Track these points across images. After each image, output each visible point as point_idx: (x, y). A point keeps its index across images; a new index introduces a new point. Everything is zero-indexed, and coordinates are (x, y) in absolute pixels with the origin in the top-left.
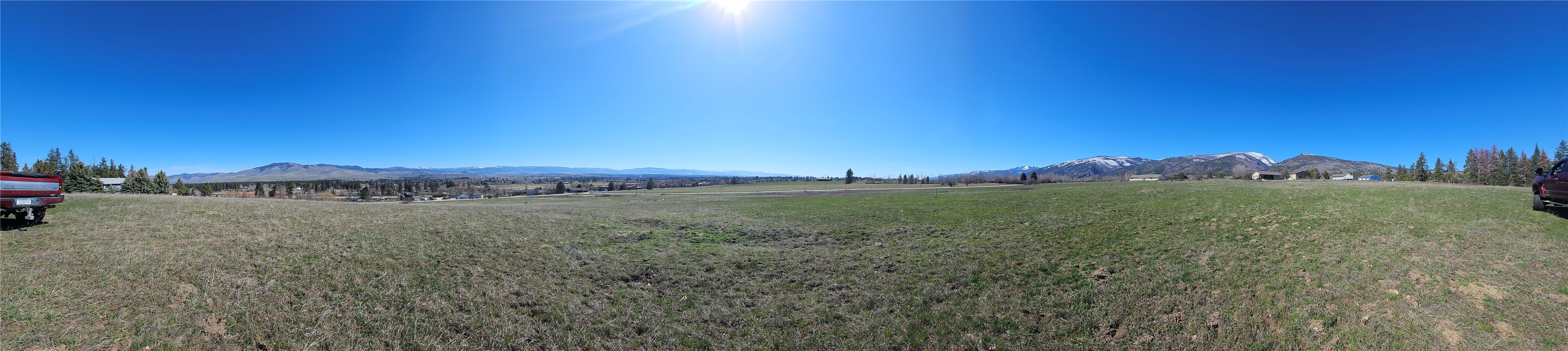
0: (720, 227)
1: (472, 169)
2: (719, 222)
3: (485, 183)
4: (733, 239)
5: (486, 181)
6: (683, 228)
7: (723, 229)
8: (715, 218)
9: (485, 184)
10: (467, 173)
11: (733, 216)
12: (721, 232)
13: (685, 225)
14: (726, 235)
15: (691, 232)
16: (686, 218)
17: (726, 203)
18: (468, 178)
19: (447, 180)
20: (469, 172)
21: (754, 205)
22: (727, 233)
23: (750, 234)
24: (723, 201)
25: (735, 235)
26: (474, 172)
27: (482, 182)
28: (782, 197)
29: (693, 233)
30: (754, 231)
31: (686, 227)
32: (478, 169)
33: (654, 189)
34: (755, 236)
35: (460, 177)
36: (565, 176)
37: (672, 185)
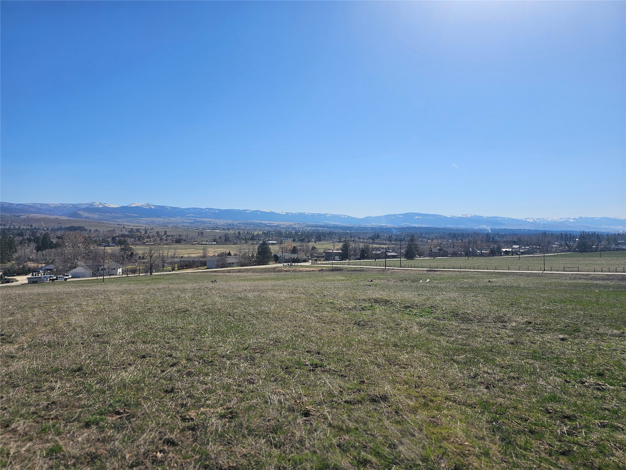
1: (91, 209)
3: (120, 241)
5: (123, 236)
9: (120, 243)
10: (80, 216)
18: (82, 229)
19: (33, 232)
20: (86, 214)
26: (96, 216)
27: (114, 238)
32: (106, 210)
33: (418, 258)
35: (64, 226)
36: (270, 229)
37: (450, 250)
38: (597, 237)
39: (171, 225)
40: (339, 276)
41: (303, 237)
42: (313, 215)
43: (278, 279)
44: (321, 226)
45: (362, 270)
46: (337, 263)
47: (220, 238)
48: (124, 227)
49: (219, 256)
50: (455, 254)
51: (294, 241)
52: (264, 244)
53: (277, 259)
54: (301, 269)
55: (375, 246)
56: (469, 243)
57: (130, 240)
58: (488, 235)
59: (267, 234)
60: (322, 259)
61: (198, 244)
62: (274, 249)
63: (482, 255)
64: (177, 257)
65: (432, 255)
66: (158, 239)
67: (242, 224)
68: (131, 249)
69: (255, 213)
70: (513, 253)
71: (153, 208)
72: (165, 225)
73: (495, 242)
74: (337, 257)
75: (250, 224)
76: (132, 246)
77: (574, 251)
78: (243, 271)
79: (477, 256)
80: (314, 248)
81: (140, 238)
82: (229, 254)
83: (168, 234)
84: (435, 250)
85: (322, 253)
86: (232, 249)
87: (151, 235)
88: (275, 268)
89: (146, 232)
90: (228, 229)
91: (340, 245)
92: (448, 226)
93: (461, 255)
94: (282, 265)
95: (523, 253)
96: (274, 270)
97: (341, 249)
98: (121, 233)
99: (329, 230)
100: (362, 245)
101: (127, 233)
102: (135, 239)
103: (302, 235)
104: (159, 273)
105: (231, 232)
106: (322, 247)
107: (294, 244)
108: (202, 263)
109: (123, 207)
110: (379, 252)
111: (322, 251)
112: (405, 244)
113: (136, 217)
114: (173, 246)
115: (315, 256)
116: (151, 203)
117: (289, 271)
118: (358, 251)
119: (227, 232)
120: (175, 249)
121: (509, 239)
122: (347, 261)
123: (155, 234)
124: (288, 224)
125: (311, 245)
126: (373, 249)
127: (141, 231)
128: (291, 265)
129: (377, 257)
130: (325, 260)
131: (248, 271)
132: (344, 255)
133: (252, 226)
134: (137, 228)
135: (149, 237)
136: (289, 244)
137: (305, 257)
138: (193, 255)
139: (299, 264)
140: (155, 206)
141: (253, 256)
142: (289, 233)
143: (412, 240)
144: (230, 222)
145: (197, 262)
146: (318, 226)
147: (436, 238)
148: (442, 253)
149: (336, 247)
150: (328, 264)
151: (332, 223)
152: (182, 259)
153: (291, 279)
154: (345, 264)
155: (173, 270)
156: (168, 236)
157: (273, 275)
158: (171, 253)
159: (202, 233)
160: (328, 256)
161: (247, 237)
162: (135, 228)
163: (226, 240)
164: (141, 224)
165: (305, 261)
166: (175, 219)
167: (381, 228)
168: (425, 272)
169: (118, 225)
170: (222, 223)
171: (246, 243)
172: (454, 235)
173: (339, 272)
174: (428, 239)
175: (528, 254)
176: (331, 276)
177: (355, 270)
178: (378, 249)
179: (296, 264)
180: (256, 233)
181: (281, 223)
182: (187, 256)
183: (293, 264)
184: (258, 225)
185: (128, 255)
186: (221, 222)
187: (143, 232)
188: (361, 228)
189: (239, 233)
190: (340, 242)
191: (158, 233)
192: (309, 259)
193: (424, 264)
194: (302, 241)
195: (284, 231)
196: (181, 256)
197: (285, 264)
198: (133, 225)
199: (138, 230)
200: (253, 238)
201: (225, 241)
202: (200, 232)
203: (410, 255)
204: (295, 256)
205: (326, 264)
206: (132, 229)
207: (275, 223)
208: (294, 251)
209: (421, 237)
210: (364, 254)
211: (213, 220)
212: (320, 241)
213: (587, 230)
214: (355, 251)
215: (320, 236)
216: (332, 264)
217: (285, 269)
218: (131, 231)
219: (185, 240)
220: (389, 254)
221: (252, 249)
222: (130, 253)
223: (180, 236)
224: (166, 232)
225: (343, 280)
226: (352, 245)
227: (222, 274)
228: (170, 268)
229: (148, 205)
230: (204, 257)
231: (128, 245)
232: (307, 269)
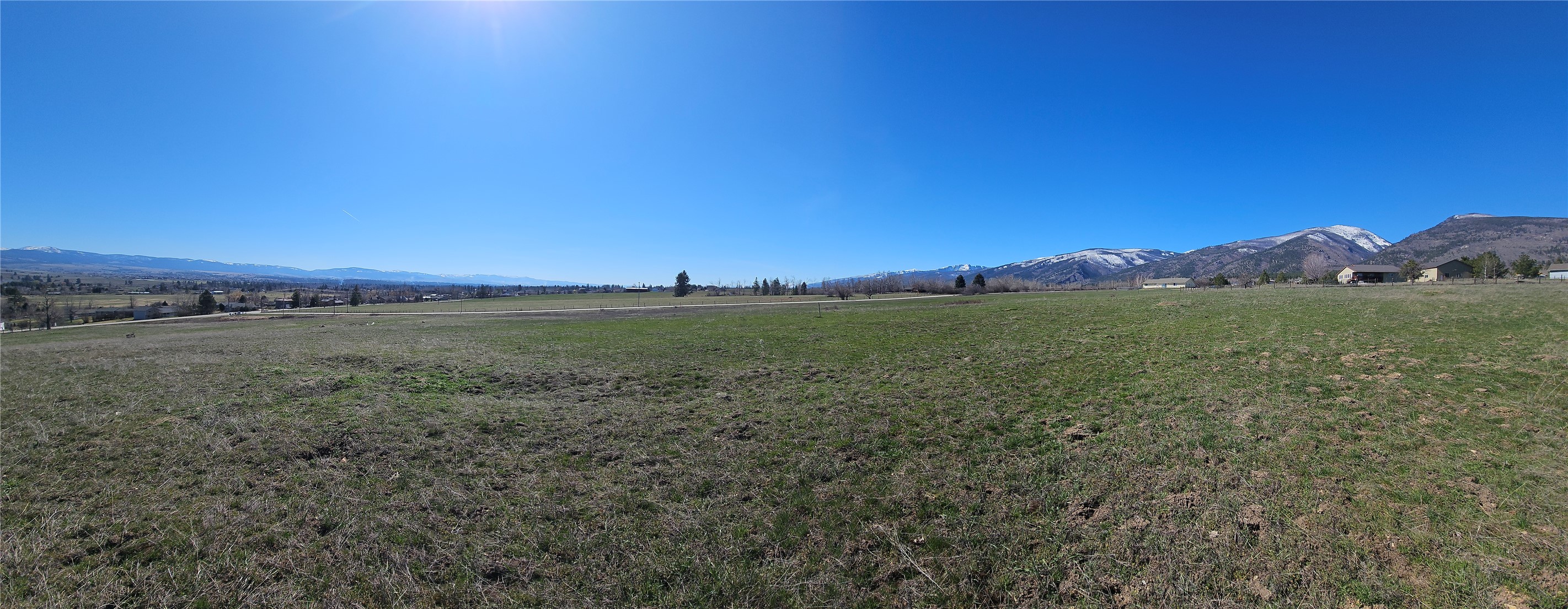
0: (457, 367)
2: (454, 360)
4: (476, 387)
6: (399, 369)
7: (461, 372)
8: (449, 354)
11: (479, 351)
12: (457, 376)
13: (400, 365)
14: (466, 381)
15: (407, 374)
16: (403, 353)
17: (467, 329)
21: (514, 333)
22: (467, 377)
23: (504, 379)
24: (462, 326)
25: (479, 381)
28: (561, 321)
29: (412, 378)
30: (512, 375)
31: (402, 368)
34: (513, 383)
36: (215, 279)
37: (386, 298)
38: (490, 288)
39: (86, 273)
40: (290, 323)
41: (253, 287)
42: (263, 266)
43: (221, 329)
44: (271, 277)
45: (312, 317)
46: (288, 311)
47: (154, 287)
48: (15, 274)
49: (153, 306)
50: (390, 301)
51: (243, 291)
52: (207, 292)
53: (222, 308)
54: (250, 317)
55: (323, 295)
56: (400, 292)
57: (22, 290)
58: (412, 287)
59: (213, 284)
60: (272, 307)
61: (125, 293)
62: (219, 298)
63: (409, 301)
64: (93, 308)
65: (372, 302)
66: (67, 289)
67: (183, 273)
68: (25, 299)
69: (199, 263)
70: (432, 300)
71: (59, 252)
72: (76, 273)
73: (418, 292)
74: (288, 306)
75: (192, 274)
76: (27, 297)
77: (475, 298)
78: (181, 321)
79: (406, 302)
80: (264, 297)
81: (39, 287)
82: (165, 304)
83: (82, 282)
84: (375, 298)
85: (273, 302)
86: (169, 299)
87: (56, 283)
88: (220, 318)
89: (49, 280)
90: (165, 278)
91: (291, 294)
92: (383, 279)
93: (394, 302)
94: (228, 314)
95: (439, 300)
96: (219, 319)
97: (291, 298)
98: (11, 281)
99: (280, 281)
100: (311, 295)
101: (19, 281)
102: (32, 287)
103: (251, 285)
104: (62, 327)
105: (169, 281)
106: (272, 296)
107: (243, 294)
108: (128, 314)
109: (13, 250)
110: (328, 300)
111: (273, 300)
112: (350, 294)
113: (32, 262)
114: (89, 296)
115: (264, 304)
116: (54, 246)
117: (236, 320)
118: (308, 300)
119: (163, 281)
120: (91, 299)
121: (426, 289)
122: (298, 309)
123: (62, 282)
124: (236, 274)
125: (261, 294)
126: (322, 298)
127: (41, 278)
128: (239, 314)
129: (326, 304)
130: (275, 309)
131: (187, 321)
132: (295, 303)
133: (194, 276)
134: (36, 275)
135: (53, 286)
136: (237, 293)
137: (254, 306)
138: (116, 306)
139: (247, 313)
140: (61, 250)
141: (194, 306)
142: (237, 283)
143: (356, 289)
144: (166, 270)
145: (121, 313)
146: (268, 277)
147: (374, 288)
148: (380, 300)
149: (288, 297)
150: (279, 312)
151: (283, 274)
152: (101, 310)
153: (237, 328)
154: (297, 312)
155: (86, 322)
156: (82, 285)
157: (217, 324)
158: (85, 303)
159: (131, 282)
160: (279, 305)
161: (189, 286)
162: (33, 275)
163: (163, 289)
164: (43, 270)
165: (254, 309)
166: (92, 266)
167: (328, 280)
168: (368, 316)
169: (7, 271)
170: (157, 272)
171: (187, 292)
172: (389, 287)
173: (290, 319)
174: (368, 289)
175: (443, 300)
176: (282, 324)
177: (306, 317)
178: (327, 298)
179: (244, 313)
180: (199, 283)
181: (229, 273)
182: (108, 306)
183: (241, 313)
184: (202, 275)
185: (19, 307)
186: (155, 271)
187: (45, 280)
188: (309, 279)
189: (178, 282)
190: (291, 291)
191: (67, 281)
192: (259, 308)
193: (367, 310)
194: (252, 290)
195: (231, 281)
196: (100, 306)
197: (232, 313)
198: (30, 271)
199: (37, 278)
200: (195, 288)
201: (161, 290)
202: (128, 280)
203: (354, 302)
204: (243, 305)
205: (277, 312)
206: (27, 276)
207: (221, 274)
208: (242, 300)
209: (362, 287)
210: (314, 302)
211: (145, 269)
212: (270, 290)
213: (485, 284)
214: (305, 299)
215: (270, 287)
216: (284, 311)
217: (232, 318)
218: (27, 278)
219: (107, 290)
220: (336, 302)
221: (193, 299)
222: (22, 304)
223: (100, 285)
224: (79, 281)
225: (294, 327)
226: (302, 295)
227: (153, 325)
228: (81, 321)
229: (51, 249)
230: (132, 307)
231: (20, 294)
232: (256, 317)
